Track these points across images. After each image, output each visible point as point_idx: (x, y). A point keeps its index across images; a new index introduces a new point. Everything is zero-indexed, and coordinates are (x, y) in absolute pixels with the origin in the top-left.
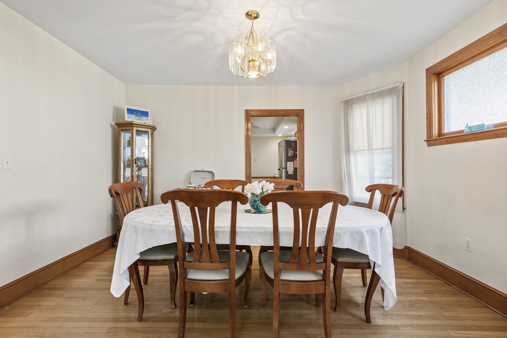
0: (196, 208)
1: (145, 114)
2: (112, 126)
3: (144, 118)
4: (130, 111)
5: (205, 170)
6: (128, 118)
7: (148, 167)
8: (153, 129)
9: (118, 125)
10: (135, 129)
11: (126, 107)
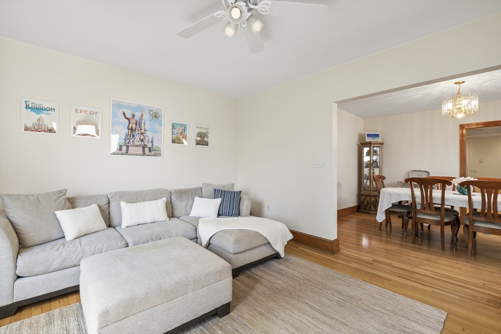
0: (423, 186)
1: (377, 136)
2: (358, 145)
3: (377, 138)
4: (369, 135)
5: (421, 170)
6: (368, 140)
7: (379, 167)
8: (382, 144)
9: (362, 144)
10: (372, 146)
11: (366, 133)
